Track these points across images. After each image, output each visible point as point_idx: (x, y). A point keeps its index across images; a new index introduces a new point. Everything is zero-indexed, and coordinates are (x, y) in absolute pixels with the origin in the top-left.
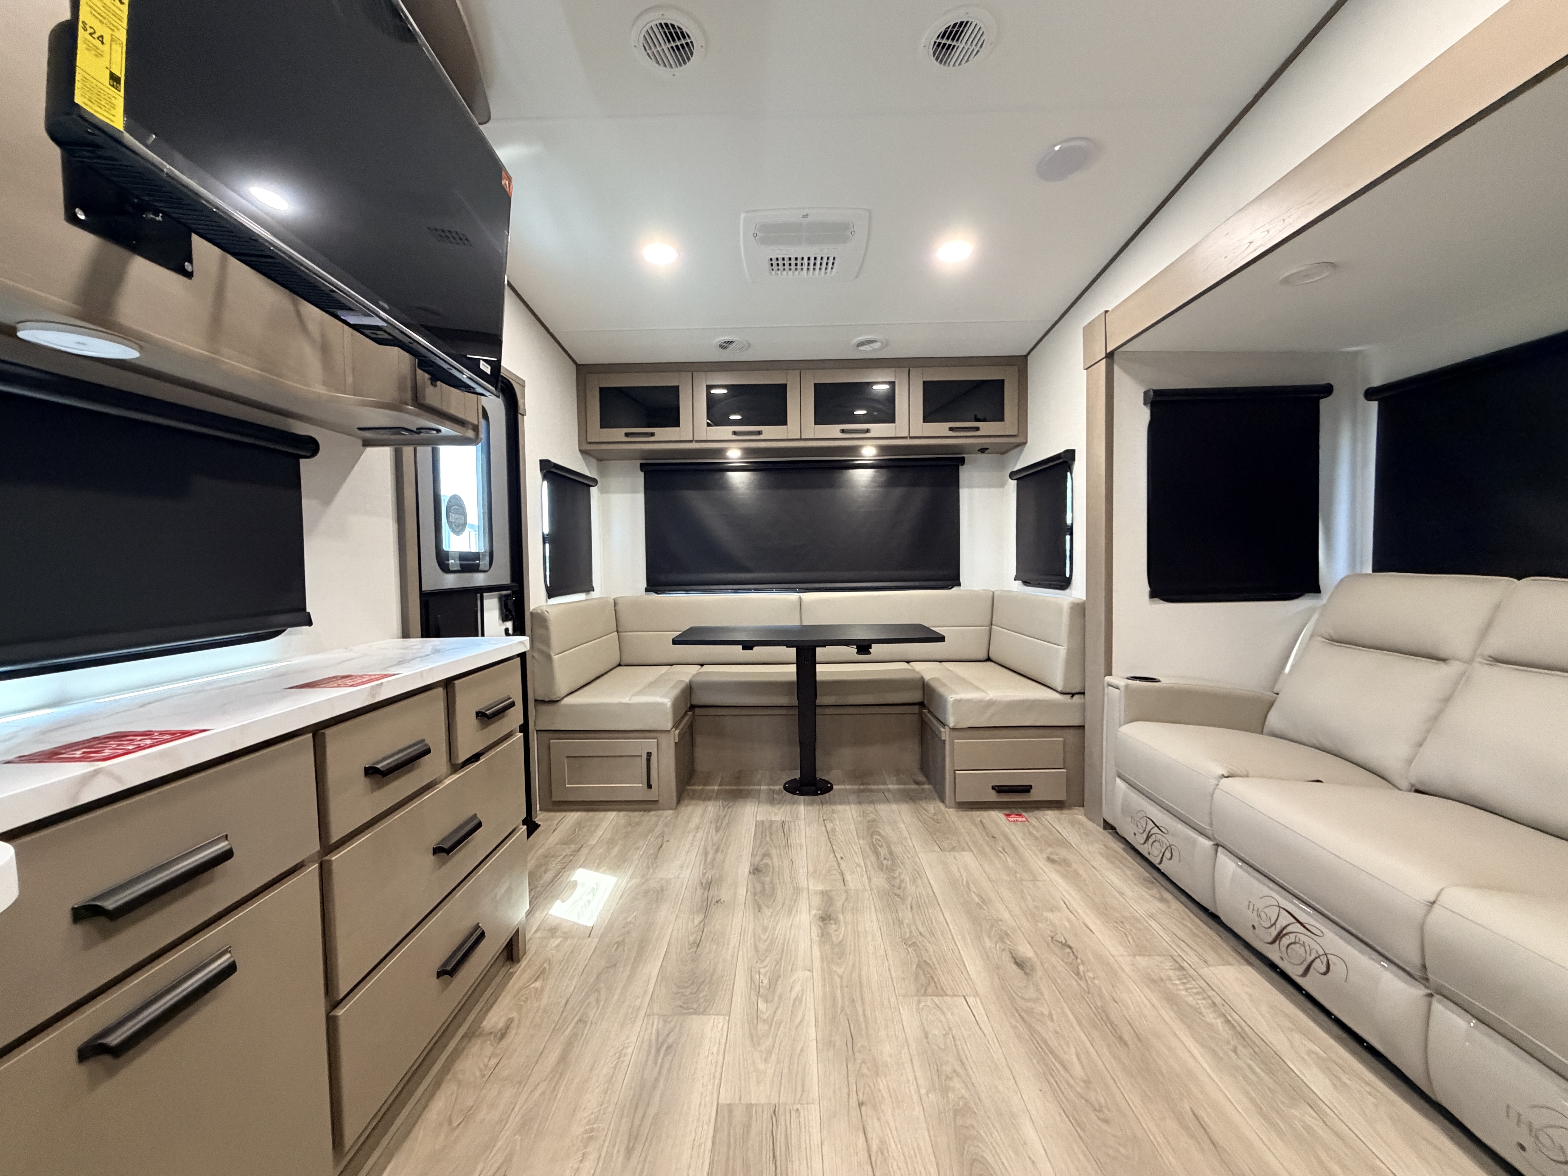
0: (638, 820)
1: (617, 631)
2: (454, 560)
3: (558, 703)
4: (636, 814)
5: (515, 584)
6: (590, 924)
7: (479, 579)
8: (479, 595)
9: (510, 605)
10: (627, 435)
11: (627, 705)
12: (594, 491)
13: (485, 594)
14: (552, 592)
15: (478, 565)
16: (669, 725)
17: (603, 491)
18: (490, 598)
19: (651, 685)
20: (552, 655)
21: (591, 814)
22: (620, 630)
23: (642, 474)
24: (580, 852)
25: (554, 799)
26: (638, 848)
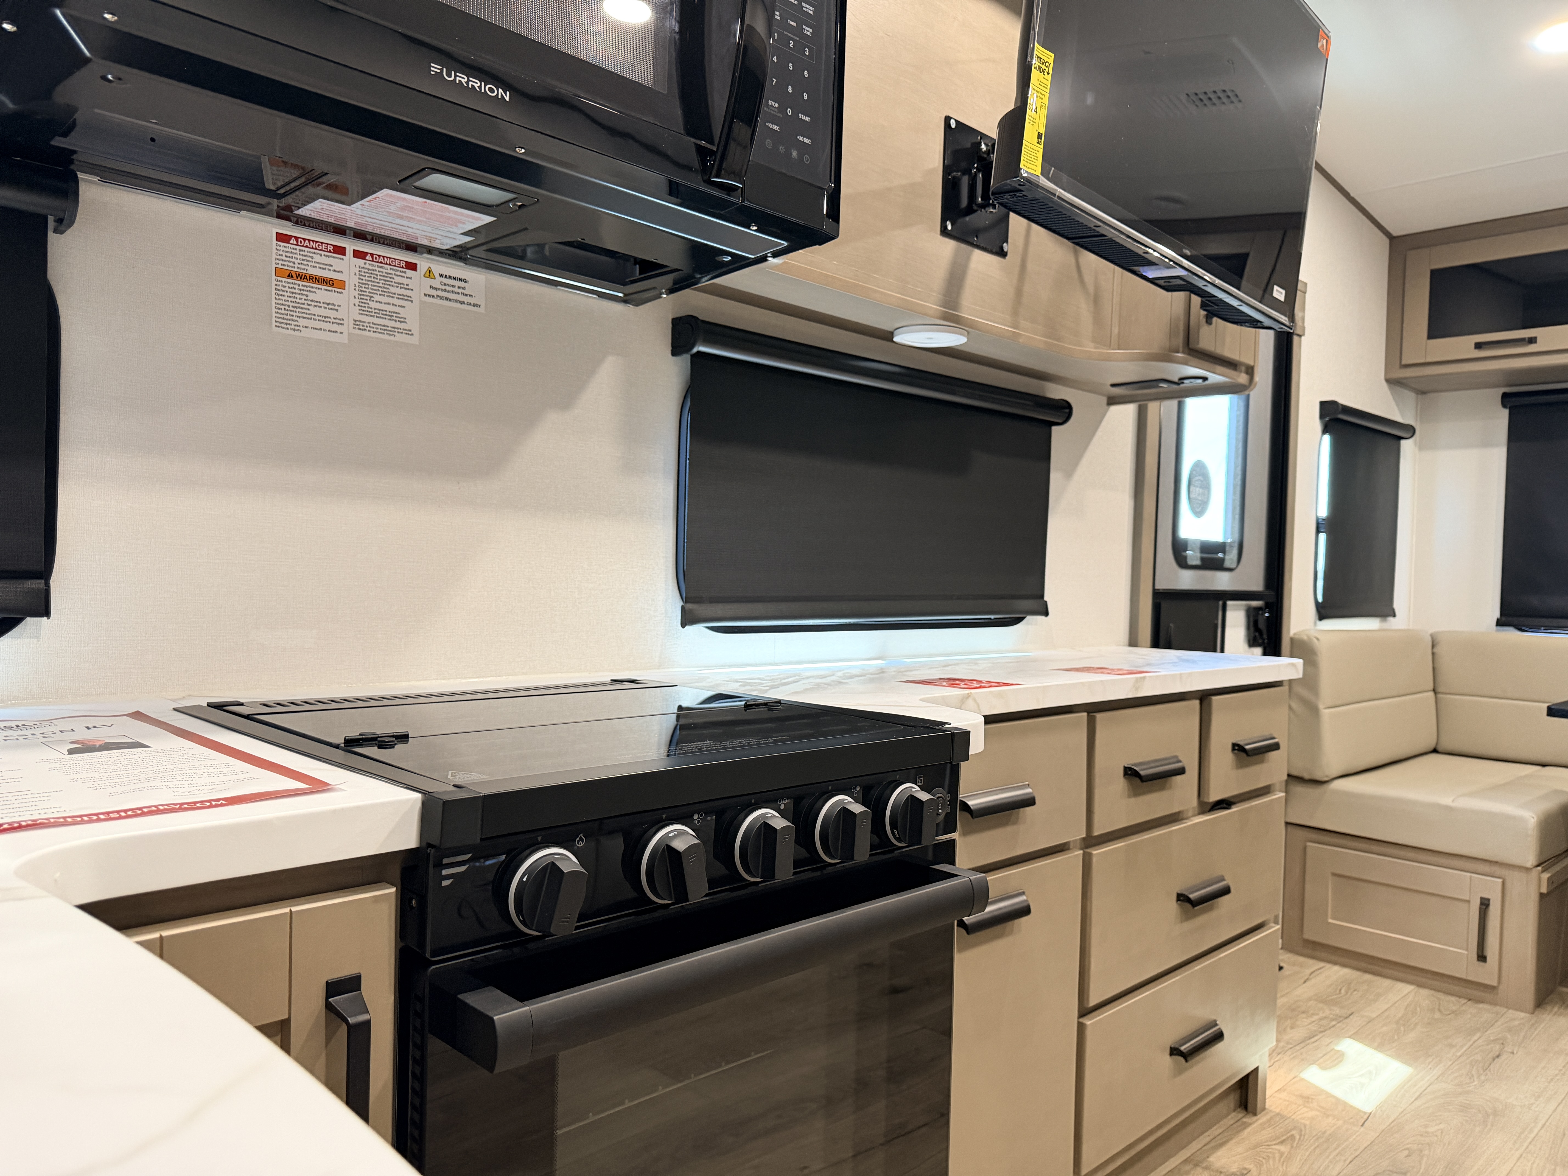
0: (1454, 1008)
1: (1434, 690)
2: (1192, 550)
3: (1325, 786)
4: (1453, 999)
5: (1268, 593)
6: (1368, 1109)
7: (1221, 581)
8: (1221, 603)
9: (1262, 625)
10: (1479, 346)
11: (1448, 808)
12: (1406, 446)
13: (1229, 603)
14: (1324, 611)
15: (1222, 560)
16: (1530, 860)
17: (1421, 447)
18: (1236, 608)
19: (1497, 787)
20: (1321, 706)
21: (1368, 977)
22: (1439, 689)
23: (1506, 412)
24: (1347, 1020)
25: (1307, 936)
26: (1452, 1046)
